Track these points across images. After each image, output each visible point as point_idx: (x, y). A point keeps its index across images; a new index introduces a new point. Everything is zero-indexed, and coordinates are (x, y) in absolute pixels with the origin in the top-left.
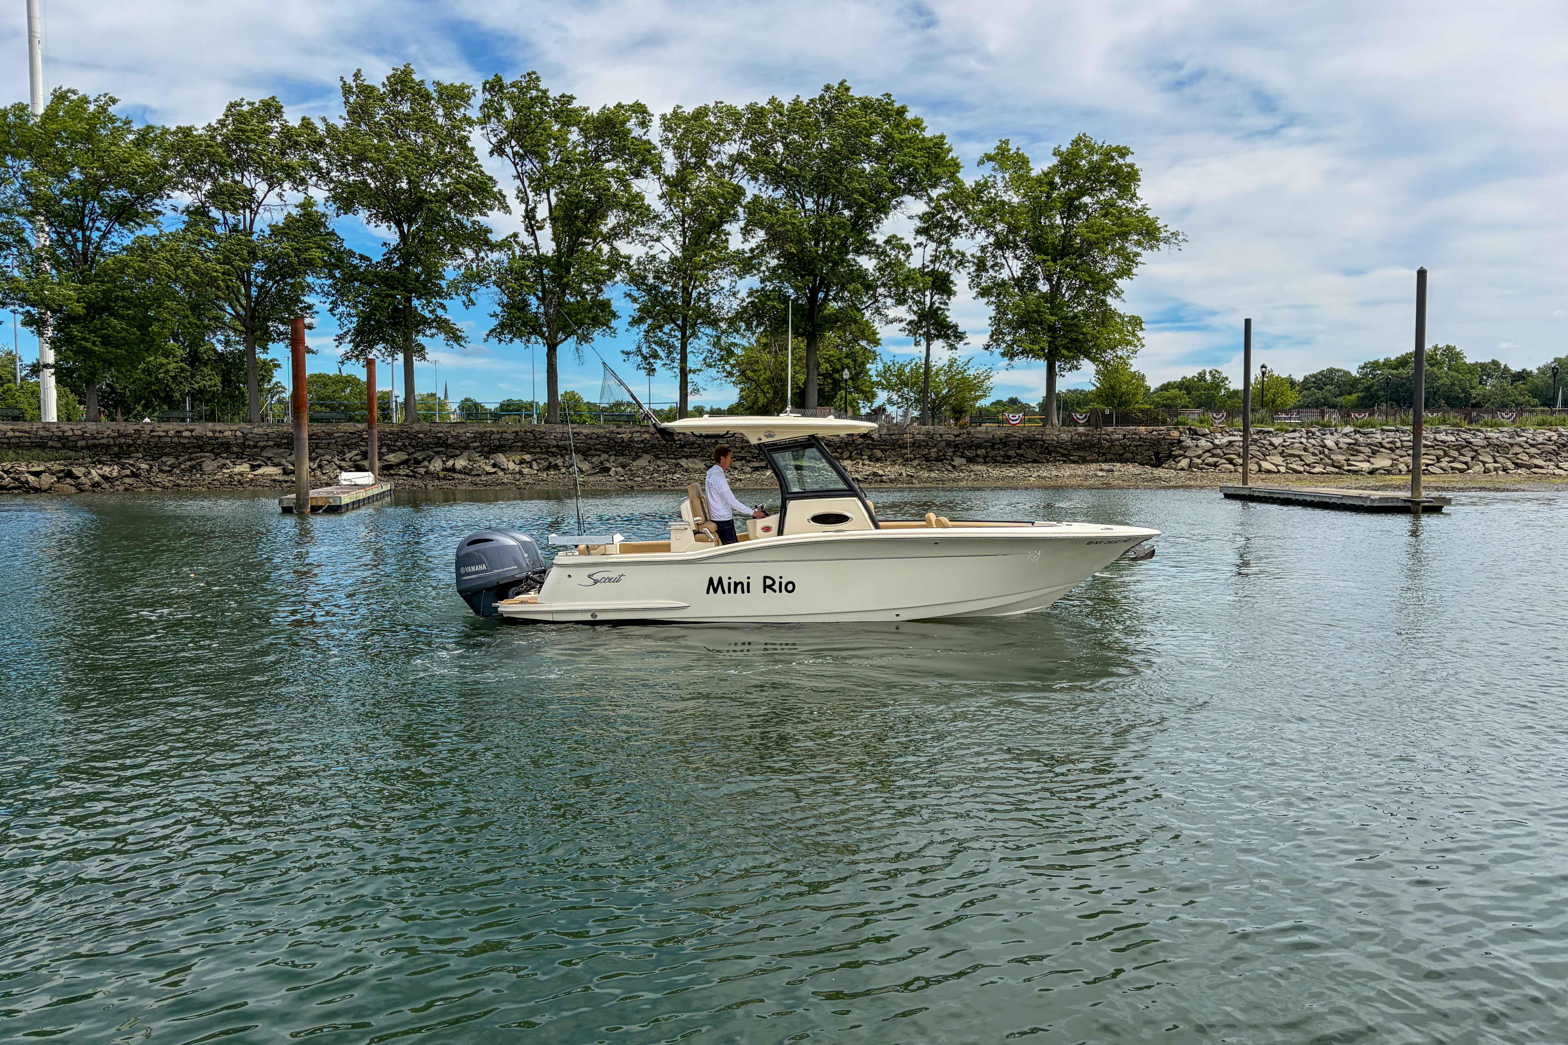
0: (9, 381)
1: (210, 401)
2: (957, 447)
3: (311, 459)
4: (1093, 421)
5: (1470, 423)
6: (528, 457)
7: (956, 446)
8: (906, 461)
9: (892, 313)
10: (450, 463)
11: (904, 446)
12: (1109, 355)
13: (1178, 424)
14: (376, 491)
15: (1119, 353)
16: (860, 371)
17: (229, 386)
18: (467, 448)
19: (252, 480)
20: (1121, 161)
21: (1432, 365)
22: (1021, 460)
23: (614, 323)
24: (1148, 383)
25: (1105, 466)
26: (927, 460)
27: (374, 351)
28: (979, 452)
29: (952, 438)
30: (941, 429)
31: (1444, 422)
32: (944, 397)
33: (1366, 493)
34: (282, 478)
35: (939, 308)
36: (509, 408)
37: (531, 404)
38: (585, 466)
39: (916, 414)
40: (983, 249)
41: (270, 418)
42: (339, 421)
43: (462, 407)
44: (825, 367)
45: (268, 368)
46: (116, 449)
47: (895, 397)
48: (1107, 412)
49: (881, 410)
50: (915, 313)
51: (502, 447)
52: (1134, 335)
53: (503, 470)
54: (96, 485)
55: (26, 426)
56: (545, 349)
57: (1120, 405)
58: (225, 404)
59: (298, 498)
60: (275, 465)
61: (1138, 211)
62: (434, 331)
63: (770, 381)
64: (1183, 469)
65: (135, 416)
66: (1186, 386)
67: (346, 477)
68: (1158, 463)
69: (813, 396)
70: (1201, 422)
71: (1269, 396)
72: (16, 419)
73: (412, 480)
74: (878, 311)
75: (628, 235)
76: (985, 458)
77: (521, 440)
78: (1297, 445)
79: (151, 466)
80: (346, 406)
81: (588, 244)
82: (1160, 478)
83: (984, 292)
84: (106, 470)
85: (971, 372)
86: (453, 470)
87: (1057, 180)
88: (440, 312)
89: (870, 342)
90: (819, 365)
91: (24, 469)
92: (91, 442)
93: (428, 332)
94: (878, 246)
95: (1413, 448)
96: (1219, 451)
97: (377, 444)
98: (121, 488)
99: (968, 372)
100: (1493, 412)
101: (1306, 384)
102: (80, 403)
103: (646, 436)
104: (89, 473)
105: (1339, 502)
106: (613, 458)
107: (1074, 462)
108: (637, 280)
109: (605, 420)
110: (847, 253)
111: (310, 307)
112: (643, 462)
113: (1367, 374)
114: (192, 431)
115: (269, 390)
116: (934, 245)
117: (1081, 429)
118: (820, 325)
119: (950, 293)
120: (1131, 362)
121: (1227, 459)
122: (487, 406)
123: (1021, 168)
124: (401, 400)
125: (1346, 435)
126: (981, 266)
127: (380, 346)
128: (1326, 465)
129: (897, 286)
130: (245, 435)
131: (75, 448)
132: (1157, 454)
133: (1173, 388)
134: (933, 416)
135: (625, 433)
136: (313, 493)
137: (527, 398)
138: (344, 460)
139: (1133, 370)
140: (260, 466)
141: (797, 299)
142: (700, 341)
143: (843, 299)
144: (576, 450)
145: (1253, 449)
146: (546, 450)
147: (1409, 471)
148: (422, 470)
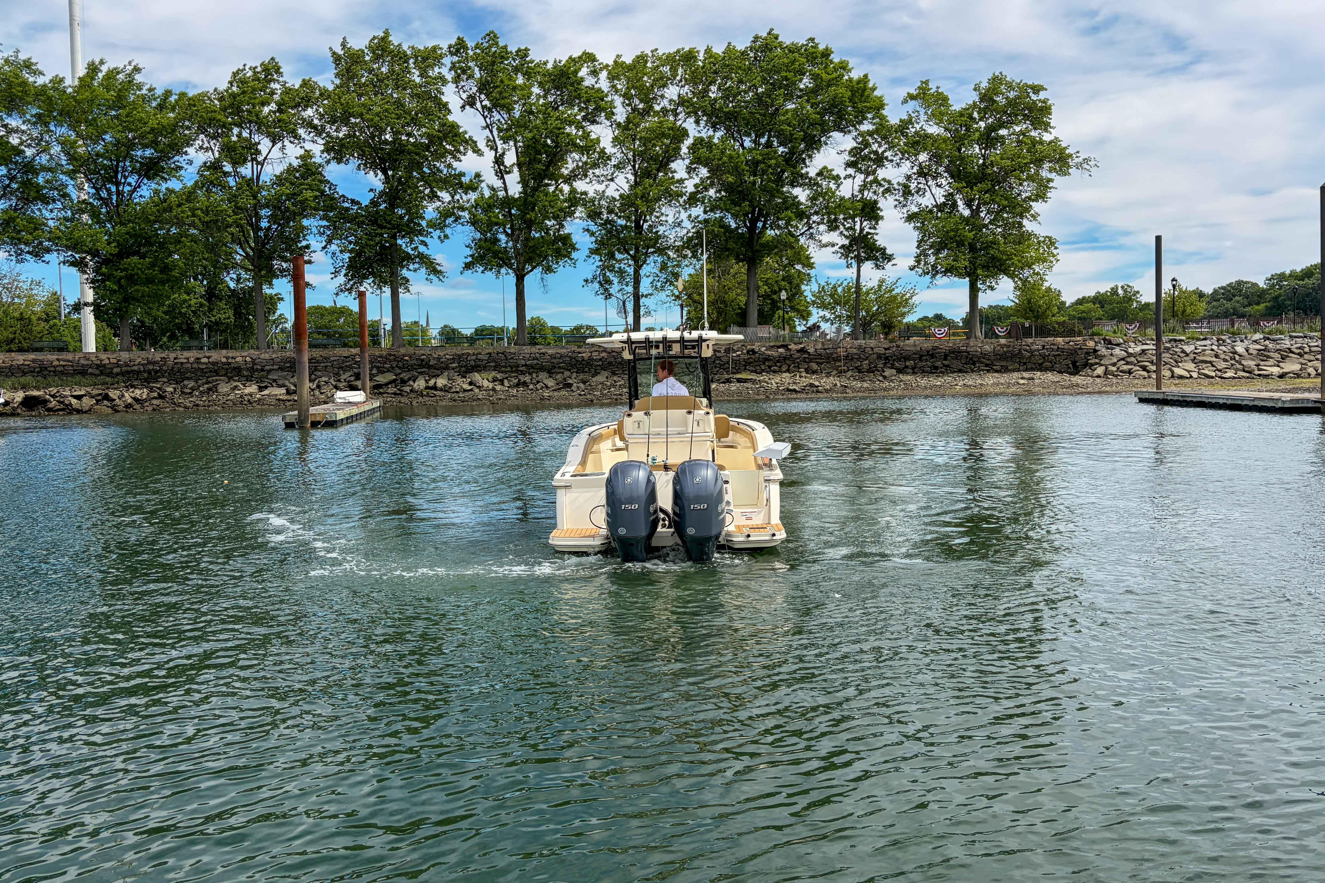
0: (55, 318)
1: (225, 331)
2: (888, 360)
3: (311, 381)
4: (1013, 333)
6: (499, 376)
7: (887, 358)
8: (840, 373)
9: (826, 238)
10: (432, 383)
11: (838, 359)
12: (1027, 273)
13: (1093, 334)
14: (367, 407)
15: (1036, 270)
16: (795, 292)
17: (240, 318)
18: (447, 368)
19: (259, 400)
20: (1035, 97)
22: (947, 370)
23: (574, 255)
24: (1064, 298)
25: (1026, 375)
26: (860, 371)
27: (365, 285)
28: (908, 363)
29: (883, 351)
30: (872, 343)
32: (873, 315)
33: (1276, 395)
34: (285, 397)
35: (868, 233)
36: (483, 333)
37: (502, 329)
38: (551, 383)
39: (848, 329)
40: (908, 177)
41: (275, 345)
42: (334, 346)
43: (441, 334)
44: (764, 289)
45: (273, 301)
46: (146, 375)
47: (828, 315)
48: (1027, 325)
49: (815, 327)
50: (846, 237)
51: (477, 368)
52: (1049, 253)
53: (478, 387)
54: (128, 406)
55: (70, 356)
56: (514, 280)
57: (1038, 318)
58: (237, 334)
59: (299, 415)
60: (280, 386)
61: (1052, 141)
62: (417, 266)
63: (714, 303)
64: (1099, 376)
65: (161, 347)
66: (1099, 300)
67: (340, 396)
68: (1075, 370)
69: (753, 315)
70: (1116, 332)
71: (1179, 307)
72: (61, 350)
73: (399, 398)
75: (586, 176)
76: (913, 369)
77: (494, 361)
78: (1208, 352)
79: (175, 389)
80: (341, 334)
81: (550, 185)
82: (1078, 385)
83: (911, 219)
84: (138, 393)
85: (899, 291)
86: (435, 388)
87: (976, 115)
88: (422, 249)
89: (804, 266)
90: (759, 287)
91: (68, 393)
92: (124, 369)
93: (411, 267)
94: (811, 179)
96: (1132, 359)
97: (368, 366)
98: (150, 409)
99: (896, 290)
101: (1215, 296)
102: (115, 335)
103: (604, 354)
104: (123, 396)
105: (1251, 404)
106: (574, 375)
107: (997, 371)
108: (594, 215)
109: (568, 342)
110: (782, 186)
111: (308, 246)
112: (601, 378)
113: (1273, 286)
114: (209, 358)
115: (274, 321)
116: (862, 177)
117: (1003, 341)
118: (758, 251)
119: (878, 218)
120: (1047, 277)
121: (1141, 367)
122: (464, 332)
123: (941, 105)
124: (388, 327)
125: (1255, 341)
126: (906, 192)
127: (370, 280)
128: (1237, 370)
129: (829, 214)
130: (253, 361)
131: (110, 374)
132: (1074, 363)
133: (1088, 302)
134: (864, 332)
135: (585, 352)
136: (312, 410)
137: (498, 324)
138: (339, 381)
139: (1049, 285)
140: (266, 387)
141: (737, 228)
142: (650, 268)
143: (779, 227)
144: (542, 369)
145: (1166, 357)
146: (515, 369)
147: (1318, 374)
148: (407, 389)
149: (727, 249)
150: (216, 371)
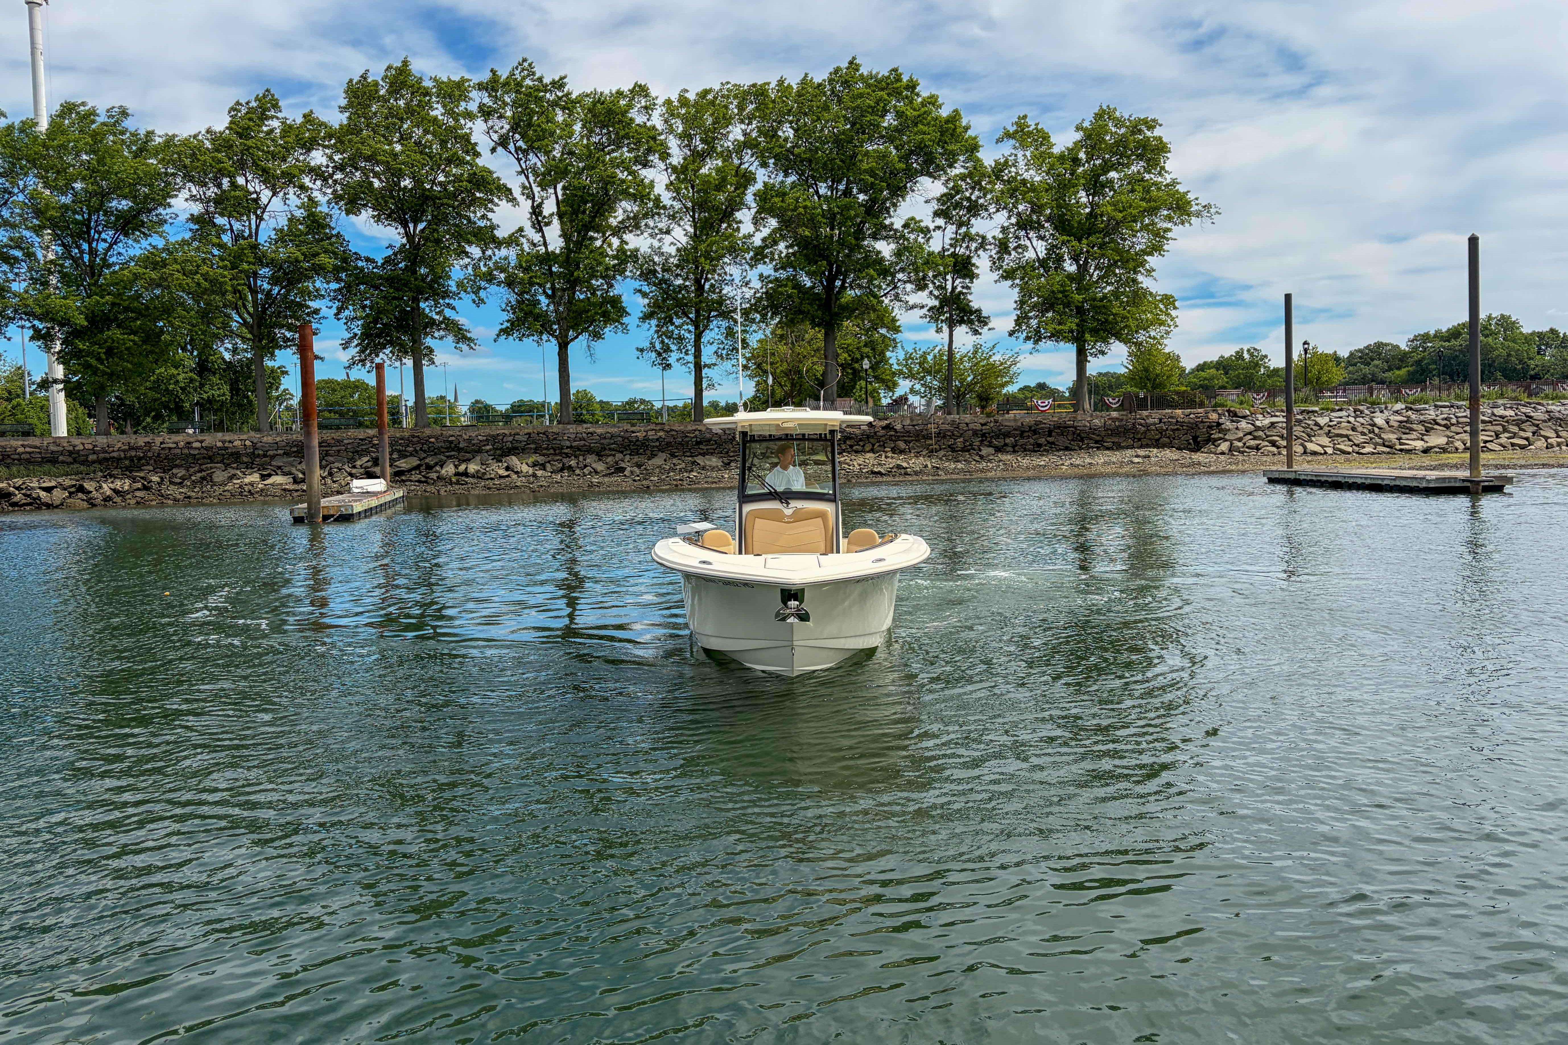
0: (18, 396)
1: (220, 410)
2: (985, 437)
3: (322, 467)
4: (1127, 405)
5: (1530, 395)
6: (541, 459)
7: (984, 435)
8: (931, 452)
9: (913, 299)
10: (462, 468)
11: (928, 437)
12: (1141, 337)
14: (388, 498)
15: (1153, 334)
16: (880, 360)
17: (238, 395)
18: (479, 451)
19: (262, 490)
20: (1149, 134)
21: (1486, 336)
22: (1052, 447)
23: (625, 320)
24: (1183, 364)
25: (1141, 452)
26: (953, 450)
27: (382, 355)
28: (1008, 441)
29: (979, 427)
30: (967, 418)
31: (1502, 396)
32: (969, 385)
33: (1421, 473)
34: (292, 487)
35: (961, 293)
36: (520, 409)
37: (543, 405)
38: (600, 467)
39: (939, 403)
40: (1004, 230)
41: (279, 426)
42: (347, 427)
43: (472, 410)
44: (844, 356)
45: (276, 375)
46: (127, 462)
47: (918, 387)
48: (1142, 395)
49: (903, 399)
50: (936, 297)
51: (515, 450)
52: (1168, 315)
53: (517, 473)
54: (107, 499)
55: (37, 442)
56: (557, 349)
57: (1154, 388)
58: (234, 413)
59: (309, 508)
60: (285, 474)
61: (1167, 185)
62: (442, 333)
63: (787, 374)
64: (1223, 453)
65: (144, 428)
66: (1223, 365)
67: (358, 484)
68: (1196, 446)
69: (832, 387)
70: (1241, 403)
71: (1313, 373)
72: (27, 434)
73: (423, 487)
74: (897, 298)
75: (638, 228)
76: (1014, 447)
77: (534, 442)
78: (1344, 425)
79: (162, 478)
80: (354, 412)
81: (597, 239)
82: (1199, 464)
83: (1008, 275)
84: (118, 484)
85: (997, 358)
86: (465, 474)
87: (1082, 155)
88: (448, 312)
89: (889, 329)
90: (838, 355)
91: (36, 485)
92: (102, 455)
93: (436, 334)
94: (896, 231)
95: (1470, 424)
96: (1260, 433)
97: (387, 450)
98: (133, 502)
99: (994, 358)
100: (1554, 384)
101: (1352, 360)
102: (90, 416)
103: (661, 434)
104: (101, 487)
105: (1393, 483)
106: (628, 458)
107: (1108, 449)
108: (648, 275)
109: (620, 420)
110: (864, 239)
111: (317, 311)
112: (658, 461)
113: (1417, 347)
114: (201, 441)
115: (277, 398)
116: (954, 228)
117: (1114, 414)
118: (837, 314)
119: (972, 276)
120: (1165, 341)
121: (1270, 442)
122: (498, 408)
123: (1042, 144)
124: (411, 403)
125: (1396, 412)
126: (1003, 247)
127: (387, 350)
128: (1376, 444)
129: (916, 271)
130: (254, 444)
131: (86, 462)
132: (1195, 438)
133: (1210, 367)
134: (958, 405)
135: (640, 432)
136: (324, 502)
137: (538, 398)
138: (354, 467)
139: (1167, 350)
140: (270, 475)
141: (813, 288)
142: (714, 333)
143: (860, 287)
144: (590, 451)
145: (1297, 430)
146: (559, 451)
147: (1466, 449)
148: (434, 476)
149: (801, 312)
150: (210, 458)
